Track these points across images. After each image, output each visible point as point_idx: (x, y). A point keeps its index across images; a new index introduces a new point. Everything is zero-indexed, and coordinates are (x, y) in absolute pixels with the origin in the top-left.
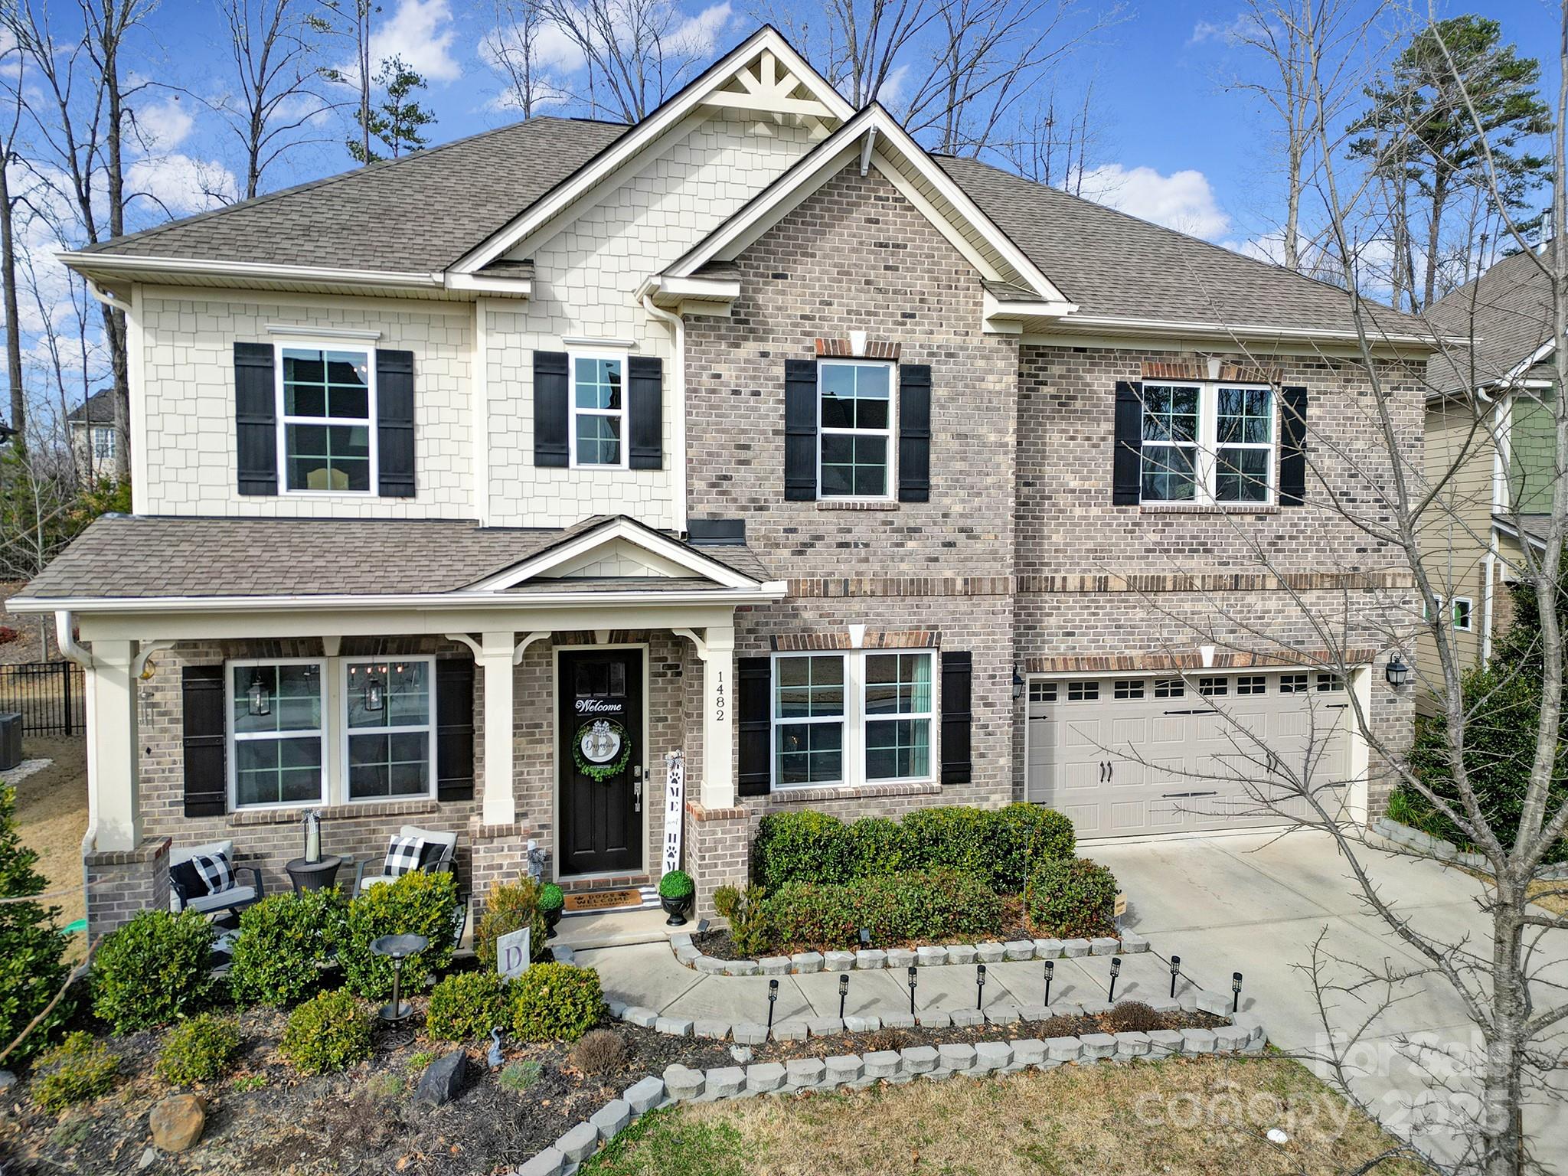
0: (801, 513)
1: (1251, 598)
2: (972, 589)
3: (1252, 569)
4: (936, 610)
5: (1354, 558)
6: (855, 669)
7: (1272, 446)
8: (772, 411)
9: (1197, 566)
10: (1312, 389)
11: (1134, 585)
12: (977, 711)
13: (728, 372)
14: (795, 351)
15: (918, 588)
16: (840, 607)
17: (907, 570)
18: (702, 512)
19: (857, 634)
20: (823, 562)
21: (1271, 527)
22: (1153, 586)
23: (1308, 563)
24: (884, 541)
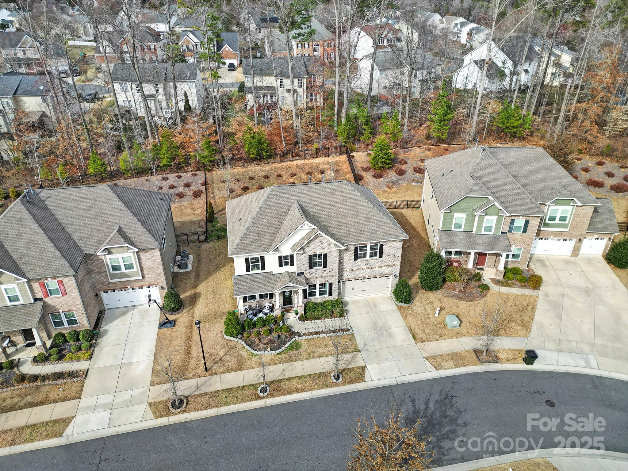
0: (311, 270)
1: (374, 269)
2: (332, 276)
3: (374, 266)
4: (328, 279)
5: (390, 263)
6: (318, 286)
7: (378, 251)
8: (307, 260)
9: (366, 266)
10: (384, 244)
11: (356, 269)
12: (333, 288)
13: (302, 257)
14: (310, 254)
15: (326, 277)
16: (316, 280)
17: (324, 275)
18: (299, 272)
19: (318, 282)
20: (313, 275)
21: (377, 261)
22: (360, 269)
23: (383, 264)
24: (321, 272)
